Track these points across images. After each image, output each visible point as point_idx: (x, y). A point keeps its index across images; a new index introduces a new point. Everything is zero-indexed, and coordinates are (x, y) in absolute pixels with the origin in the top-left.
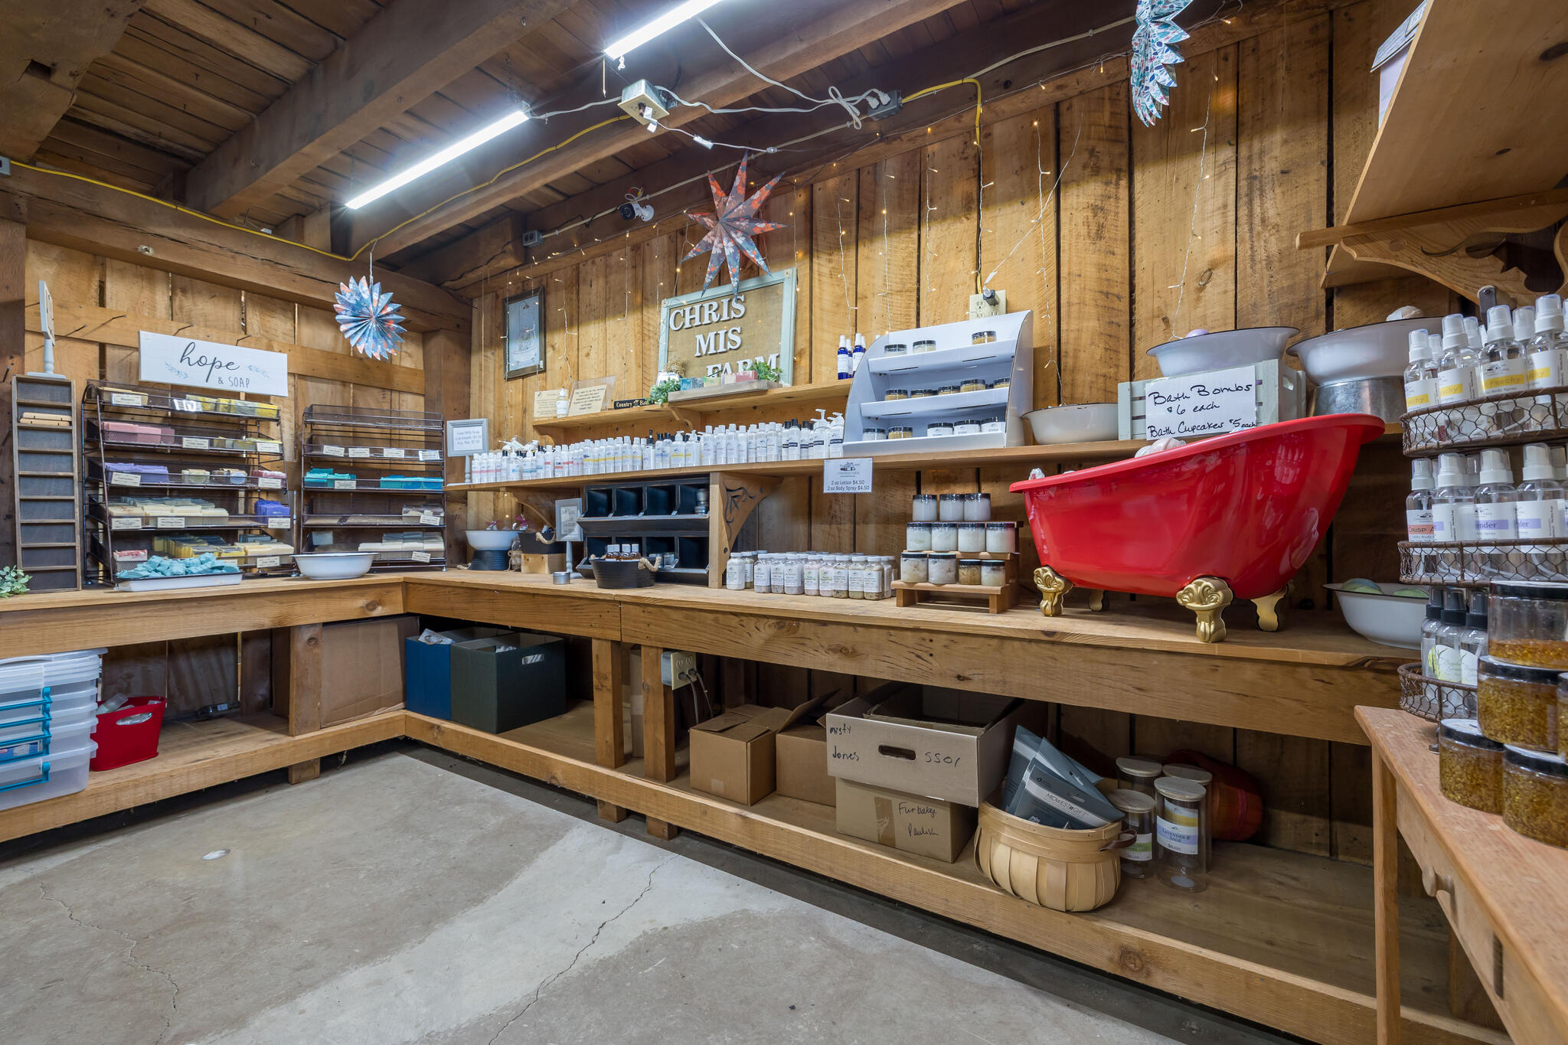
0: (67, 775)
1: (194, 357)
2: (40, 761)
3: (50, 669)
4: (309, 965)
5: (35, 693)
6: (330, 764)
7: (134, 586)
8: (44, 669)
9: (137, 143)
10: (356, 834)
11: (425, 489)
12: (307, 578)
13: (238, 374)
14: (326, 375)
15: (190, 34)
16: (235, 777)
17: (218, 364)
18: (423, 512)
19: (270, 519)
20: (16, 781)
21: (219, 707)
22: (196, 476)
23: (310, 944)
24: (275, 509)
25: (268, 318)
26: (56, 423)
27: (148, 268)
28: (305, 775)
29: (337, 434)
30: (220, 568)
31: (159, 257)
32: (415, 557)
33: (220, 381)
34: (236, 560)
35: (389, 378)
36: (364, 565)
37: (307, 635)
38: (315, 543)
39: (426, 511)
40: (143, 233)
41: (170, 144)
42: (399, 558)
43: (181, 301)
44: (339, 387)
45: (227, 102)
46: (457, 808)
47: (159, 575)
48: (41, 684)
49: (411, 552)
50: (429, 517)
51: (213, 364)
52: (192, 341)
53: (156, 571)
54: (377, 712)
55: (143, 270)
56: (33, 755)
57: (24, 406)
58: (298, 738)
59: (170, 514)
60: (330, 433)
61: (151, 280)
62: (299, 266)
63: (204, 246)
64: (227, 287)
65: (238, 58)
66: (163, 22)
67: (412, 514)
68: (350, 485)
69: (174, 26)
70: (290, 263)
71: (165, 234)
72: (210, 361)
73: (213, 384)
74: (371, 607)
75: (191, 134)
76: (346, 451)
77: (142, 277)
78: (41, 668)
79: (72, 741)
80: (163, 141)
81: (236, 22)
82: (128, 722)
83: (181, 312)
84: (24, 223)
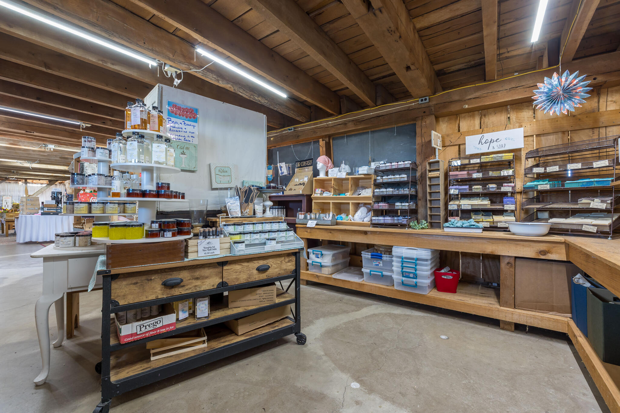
0: (421, 288)
1: (483, 141)
2: (415, 280)
3: (417, 252)
4: (403, 395)
5: (413, 259)
6: (519, 328)
7: (446, 229)
8: (415, 252)
9: (468, 68)
10: (489, 364)
11: (596, 185)
12: (514, 234)
13: (500, 143)
14: (551, 131)
15: (445, 22)
16: (474, 313)
17: (493, 141)
18: (593, 200)
19: (505, 206)
20: (409, 284)
21: (493, 284)
22: (477, 188)
23: (415, 389)
24: (508, 201)
25: (520, 113)
26: (436, 175)
27: (471, 112)
28: (506, 327)
29: (560, 159)
30: (474, 225)
31: (470, 107)
32: (584, 228)
33: (494, 148)
34: (489, 223)
35: (596, 120)
36: (545, 230)
37: (507, 260)
38: (539, 217)
39: (596, 200)
40: (465, 100)
41: (475, 62)
42: (575, 228)
43: (484, 120)
44: (560, 135)
45: (475, 34)
46: (552, 391)
47: (453, 226)
48: (415, 257)
49: (582, 225)
50: (597, 204)
51: (491, 141)
52: (483, 135)
53: (452, 225)
54: (551, 313)
55: (471, 114)
56: (413, 278)
57: (430, 171)
58: (502, 308)
59: (466, 204)
60: (555, 160)
61: (473, 116)
62: (528, 83)
63: (485, 95)
64: (502, 107)
65: (462, 16)
66: (437, 25)
67: (584, 202)
68: (546, 187)
69: (439, 23)
70: (524, 84)
71: (472, 97)
72: (489, 141)
73: (491, 150)
74: (542, 253)
75: (477, 54)
76: (545, 169)
77: (470, 116)
78: (414, 252)
79: (423, 277)
80: (473, 63)
81: (449, 4)
82: (445, 277)
83: (484, 124)
84: (433, 114)
